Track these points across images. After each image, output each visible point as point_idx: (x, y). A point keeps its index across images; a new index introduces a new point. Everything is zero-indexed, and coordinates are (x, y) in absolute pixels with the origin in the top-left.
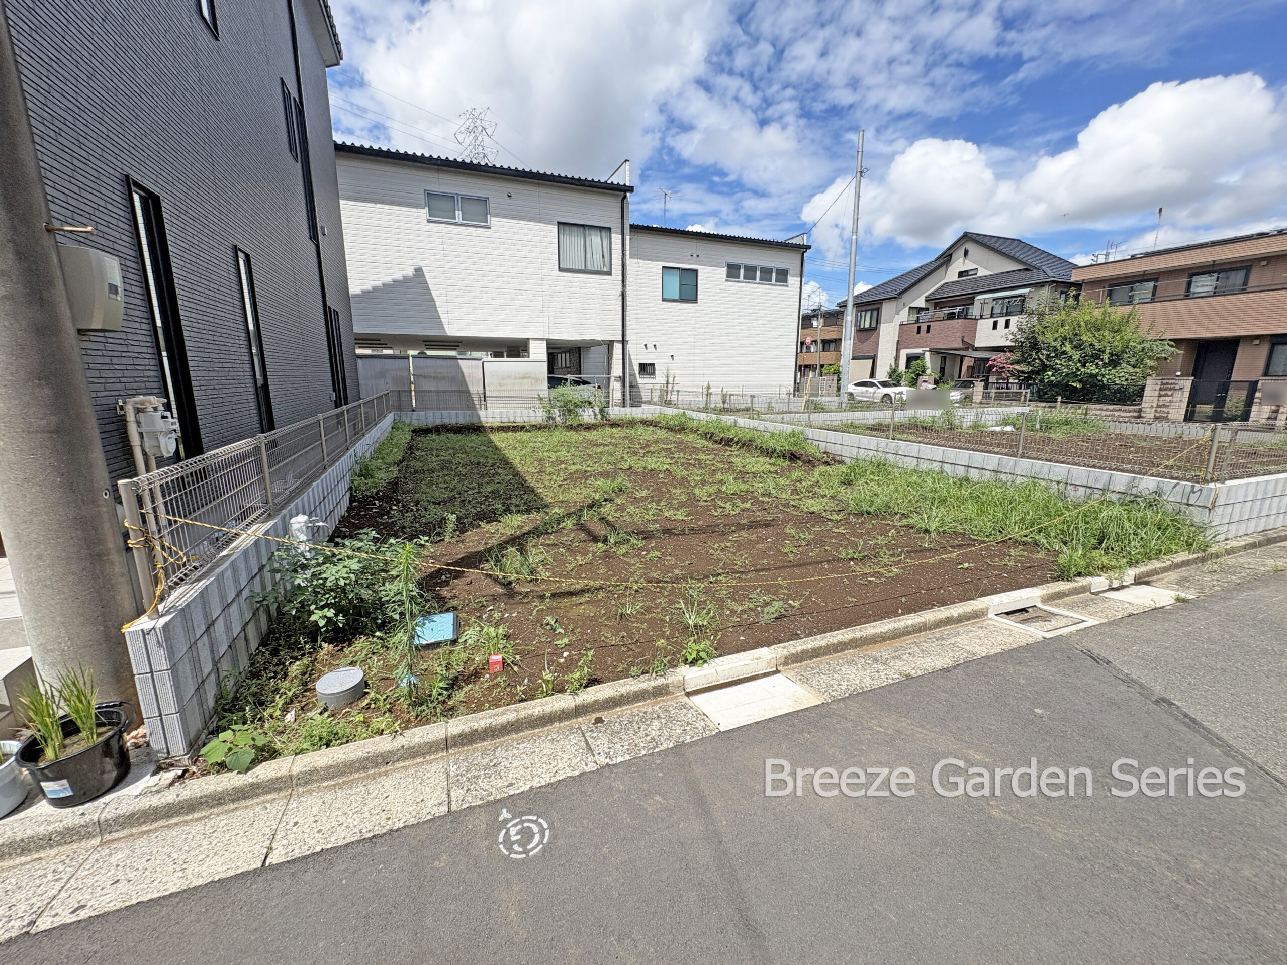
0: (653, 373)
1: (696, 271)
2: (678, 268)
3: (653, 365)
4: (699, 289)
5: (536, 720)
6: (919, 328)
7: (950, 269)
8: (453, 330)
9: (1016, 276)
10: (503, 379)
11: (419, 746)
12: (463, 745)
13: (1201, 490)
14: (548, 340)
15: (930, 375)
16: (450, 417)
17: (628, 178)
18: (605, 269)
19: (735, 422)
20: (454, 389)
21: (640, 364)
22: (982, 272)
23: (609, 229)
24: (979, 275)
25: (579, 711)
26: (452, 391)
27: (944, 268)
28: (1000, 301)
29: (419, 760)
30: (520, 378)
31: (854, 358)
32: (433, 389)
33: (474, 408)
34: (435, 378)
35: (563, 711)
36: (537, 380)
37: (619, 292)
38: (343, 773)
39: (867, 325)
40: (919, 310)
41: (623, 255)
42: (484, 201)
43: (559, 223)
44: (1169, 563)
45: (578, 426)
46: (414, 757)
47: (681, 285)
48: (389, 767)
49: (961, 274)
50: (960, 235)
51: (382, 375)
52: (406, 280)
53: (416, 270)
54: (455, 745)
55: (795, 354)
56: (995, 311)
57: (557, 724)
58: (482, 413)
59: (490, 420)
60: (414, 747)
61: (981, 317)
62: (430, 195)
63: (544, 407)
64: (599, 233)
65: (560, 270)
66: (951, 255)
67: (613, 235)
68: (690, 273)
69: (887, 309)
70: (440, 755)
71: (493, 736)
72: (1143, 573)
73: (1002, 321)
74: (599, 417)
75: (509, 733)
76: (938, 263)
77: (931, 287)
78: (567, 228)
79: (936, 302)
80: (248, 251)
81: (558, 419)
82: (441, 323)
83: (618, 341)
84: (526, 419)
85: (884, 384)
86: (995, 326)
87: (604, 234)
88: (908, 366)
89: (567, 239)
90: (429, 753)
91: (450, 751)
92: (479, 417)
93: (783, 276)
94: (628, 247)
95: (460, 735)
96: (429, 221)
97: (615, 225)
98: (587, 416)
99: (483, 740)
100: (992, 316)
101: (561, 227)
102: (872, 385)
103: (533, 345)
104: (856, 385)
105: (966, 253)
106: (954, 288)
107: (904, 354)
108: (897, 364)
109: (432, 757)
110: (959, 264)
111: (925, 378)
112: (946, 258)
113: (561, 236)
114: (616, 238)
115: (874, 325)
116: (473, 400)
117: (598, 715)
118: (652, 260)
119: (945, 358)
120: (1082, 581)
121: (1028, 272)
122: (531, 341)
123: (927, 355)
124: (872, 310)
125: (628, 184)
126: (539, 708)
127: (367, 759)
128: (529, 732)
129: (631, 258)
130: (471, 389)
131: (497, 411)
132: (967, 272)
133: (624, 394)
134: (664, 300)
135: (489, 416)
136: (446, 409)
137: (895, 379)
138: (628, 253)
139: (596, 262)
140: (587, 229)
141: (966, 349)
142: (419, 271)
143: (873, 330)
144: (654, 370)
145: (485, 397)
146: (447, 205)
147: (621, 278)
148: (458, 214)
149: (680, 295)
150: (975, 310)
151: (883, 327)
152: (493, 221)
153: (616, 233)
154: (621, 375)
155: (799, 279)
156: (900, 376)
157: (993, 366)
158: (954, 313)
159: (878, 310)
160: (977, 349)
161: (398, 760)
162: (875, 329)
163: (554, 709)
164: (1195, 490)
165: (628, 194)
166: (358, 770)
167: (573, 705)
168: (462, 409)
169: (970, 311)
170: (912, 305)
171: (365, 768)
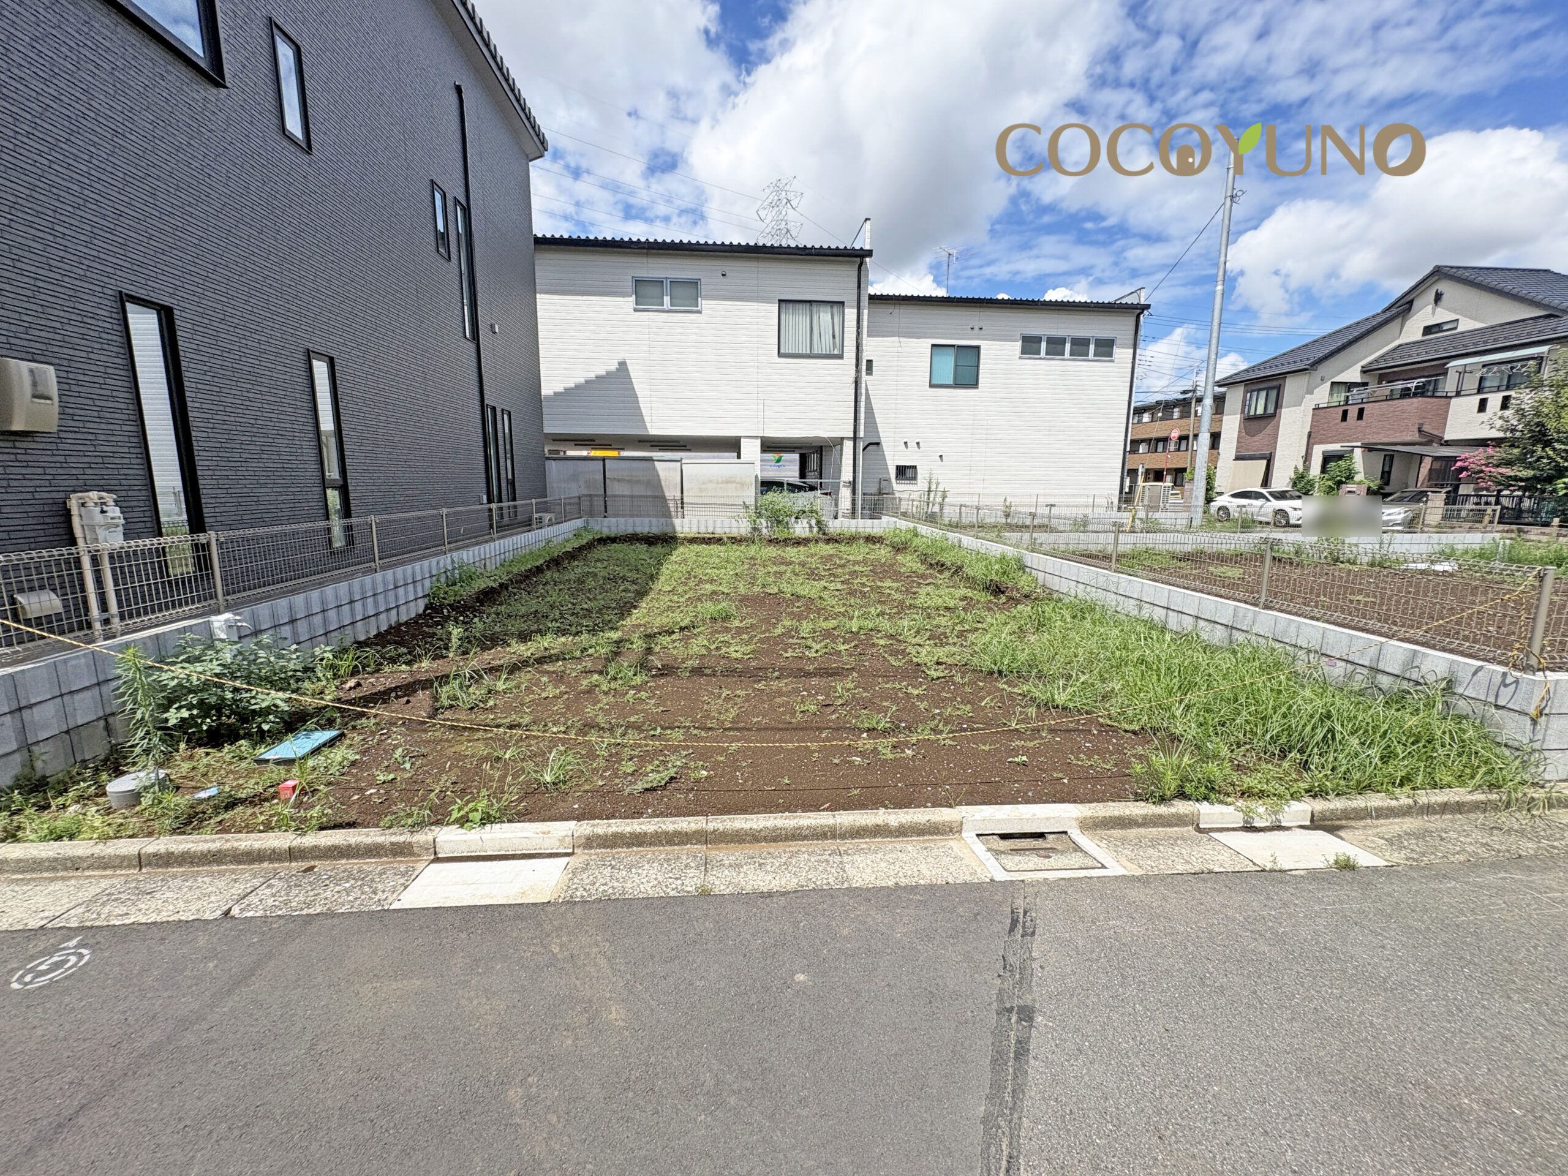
0: (915, 478)
1: (978, 348)
2: (953, 346)
3: (915, 467)
4: (981, 371)
5: (242, 854)
6: (1345, 413)
7: (1409, 324)
8: (655, 429)
9: (1530, 327)
10: (704, 483)
11: (110, 857)
12: (158, 866)
13: (1517, 682)
14: (762, 438)
15: (1360, 483)
16: (642, 525)
17: (868, 240)
18: (836, 352)
19: (960, 541)
20: (649, 493)
21: (898, 467)
22: (1466, 325)
23: (842, 303)
24: (1460, 329)
25: (292, 854)
26: (647, 497)
27: (1399, 321)
28: (1495, 368)
29: (109, 872)
30: (723, 482)
31: (1237, 458)
32: (626, 493)
33: (670, 516)
34: (629, 481)
35: (274, 850)
36: (742, 484)
37: (852, 379)
38: (33, 870)
39: (1260, 411)
40: (1349, 386)
41: (858, 333)
42: (695, 284)
43: (780, 301)
44: (1405, 801)
45: (785, 540)
46: (105, 868)
47: (956, 366)
48: (78, 873)
49: (1428, 330)
50: (1428, 270)
51: (574, 478)
52: (609, 374)
53: (620, 364)
54: (149, 864)
55: (1122, 452)
56: (1487, 384)
57: (266, 864)
58: (677, 521)
59: (686, 530)
60: (104, 858)
61: (1458, 394)
62: (639, 282)
63: (750, 517)
64: (829, 309)
65: (780, 355)
66: (1411, 302)
67: (846, 310)
68: (969, 351)
69: (1292, 386)
70: (132, 871)
71: (192, 863)
72: (1332, 812)
73: (1495, 400)
74: (815, 530)
75: (210, 863)
76: (1387, 315)
77: (1374, 351)
78: (791, 305)
79: (1380, 373)
80: (333, 354)
81: (764, 531)
82: (643, 421)
83: (848, 438)
84: (727, 530)
85: (1281, 496)
86: (1482, 406)
87: (835, 309)
88: (1324, 470)
89: (789, 319)
90: (120, 867)
91: (144, 870)
92: (674, 527)
93: (1105, 347)
94: (865, 324)
95: (155, 855)
96: (636, 310)
97: (850, 298)
98: (801, 529)
99: (181, 865)
100: (1480, 390)
101: (783, 305)
102: (1258, 496)
103: (744, 443)
104: (1234, 496)
105: (1438, 297)
106: (1413, 351)
107: (1318, 451)
108: (1307, 468)
109: (123, 872)
110: (1424, 315)
111: (1350, 487)
112: (1404, 307)
113: (783, 317)
114: (851, 313)
115: (1271, 410)
116: (668, 507)
117: (312, 863)
118: (918, 338)
119: (1392, 457)
120: (1181, 807)
121: (1552, 320)
122: (743, 440)
123: (1358, 453)
124: (1268, 389)
125: (867, 247)
126: (249, 843)
127: (56, 860)
128: (232, 867)
129: (868, 336)
130: (667, 494)
131: (695, 520)
132: (1439, 325)
133: (854, 503)
134: (931, 386)
135: (685, 525)
136: (638, 516)
137: (1301, 487)
138: (865, 331)
139: (824, 344)
140: (815, 308)
141: (1428, 443)
142: (623, 365)
143: (1270, 417)
144: (916, 473)
145: (682, 503)
146: (653, 290)
147: (854, 361)
148: (667, 299)
149: (955, 378)
150: (1450, 384)
151: (1287, 415)
152: (705, 304)
153: (851, 307)
154: (851, 479)
155: (1131, 351)
156: (1311, 484)
157: (1462, 469)
158: (1409, 389)
159: (1279, 389)
160: (1448, 443)
161: (88, 868)
162: (1273, 416)
163: (264, 846)
164: (1508, 681)
165: (868, 260)
166: (47, 870)
167: (286, 846)
168: (656, 516)
169: (1440, 386)
170: (1337, 379)
171: (54, 869)
